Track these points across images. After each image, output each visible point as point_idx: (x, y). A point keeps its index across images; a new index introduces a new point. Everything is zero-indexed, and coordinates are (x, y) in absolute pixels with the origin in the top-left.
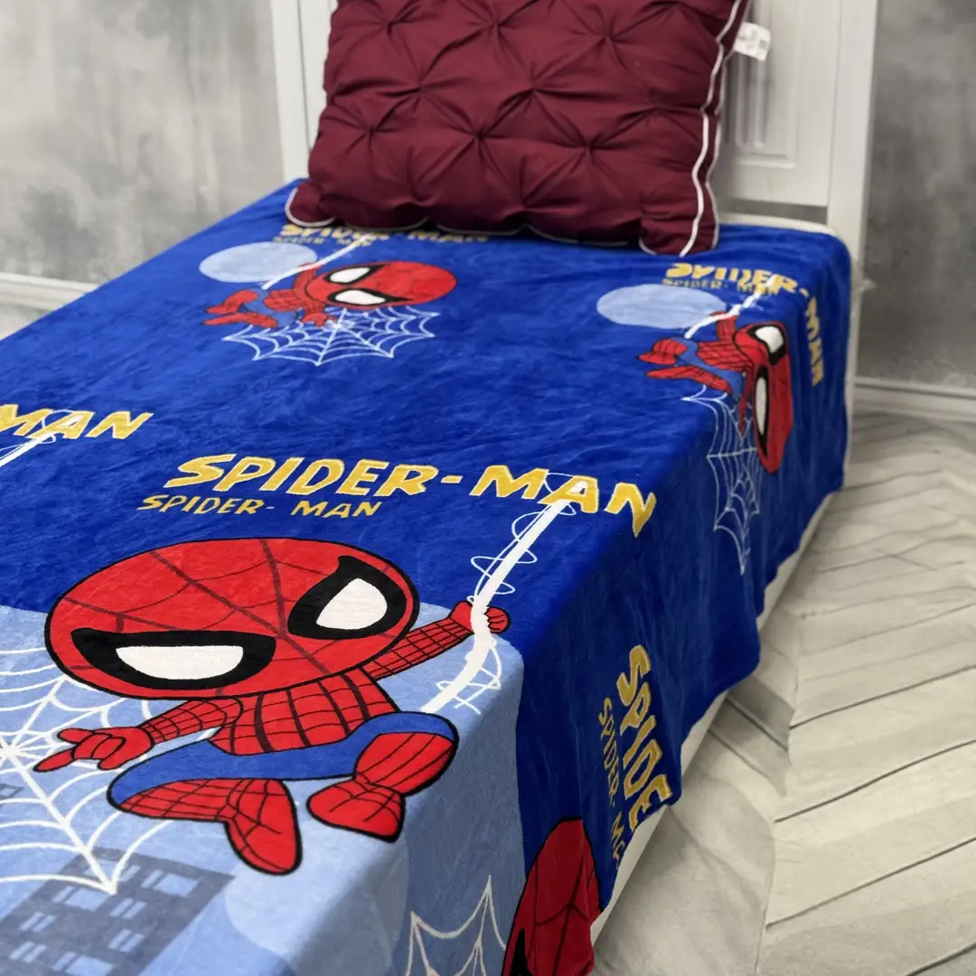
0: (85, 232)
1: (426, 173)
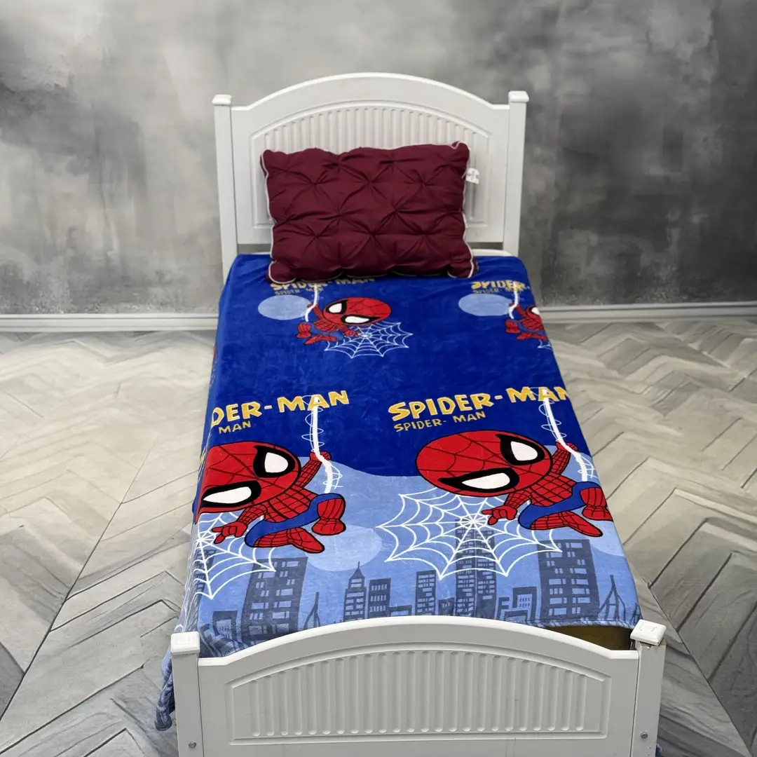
0: (28, 283)
1: (350, 253)
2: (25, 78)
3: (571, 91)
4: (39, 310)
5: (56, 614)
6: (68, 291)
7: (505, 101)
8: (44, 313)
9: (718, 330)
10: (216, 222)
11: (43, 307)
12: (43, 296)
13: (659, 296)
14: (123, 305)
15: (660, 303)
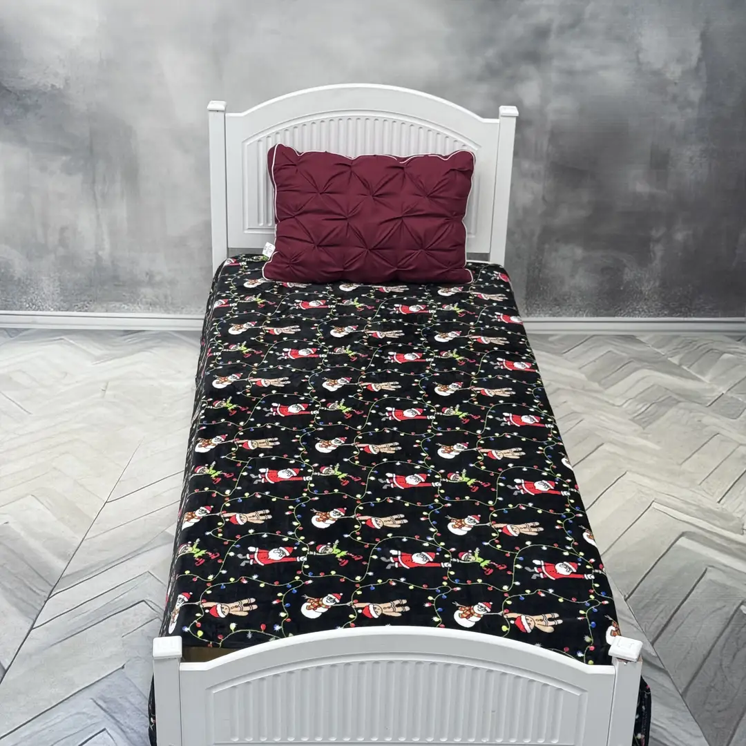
2: (22, 78)
3: (561, 108)
4: (29, 306)
5: (37, 612)
6: (59, 289)
7: (496, 115)
8: (34, 310)
9: (699, 345)
10: (208, 226)
11: (33, 304)
12: (33, 293)
13: (641, 310)
14: (112, 305)
15: (641, 317)
